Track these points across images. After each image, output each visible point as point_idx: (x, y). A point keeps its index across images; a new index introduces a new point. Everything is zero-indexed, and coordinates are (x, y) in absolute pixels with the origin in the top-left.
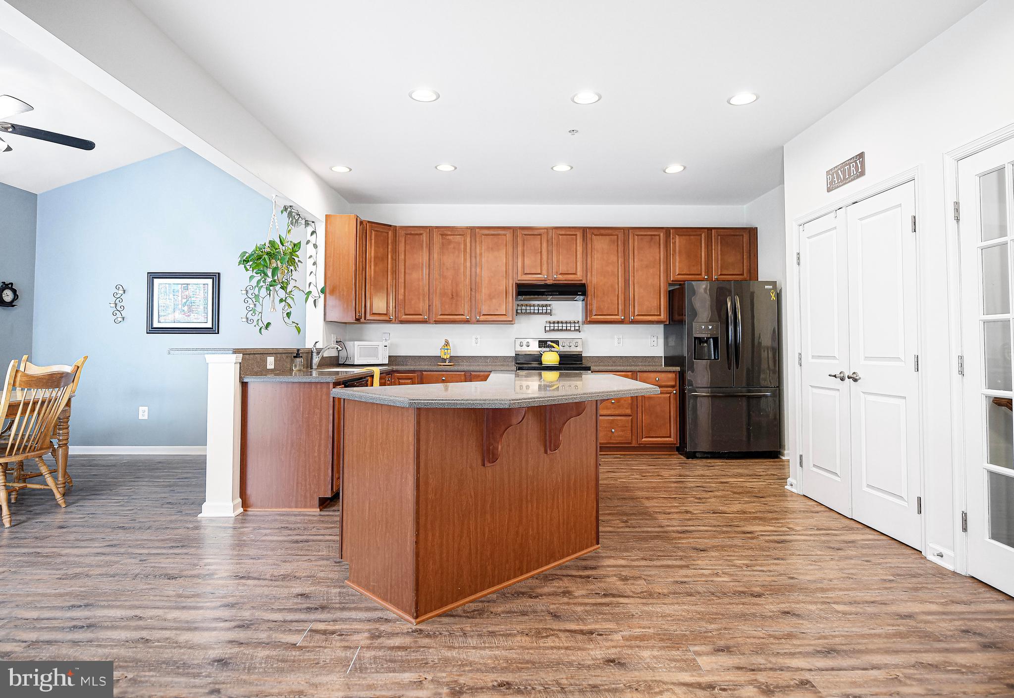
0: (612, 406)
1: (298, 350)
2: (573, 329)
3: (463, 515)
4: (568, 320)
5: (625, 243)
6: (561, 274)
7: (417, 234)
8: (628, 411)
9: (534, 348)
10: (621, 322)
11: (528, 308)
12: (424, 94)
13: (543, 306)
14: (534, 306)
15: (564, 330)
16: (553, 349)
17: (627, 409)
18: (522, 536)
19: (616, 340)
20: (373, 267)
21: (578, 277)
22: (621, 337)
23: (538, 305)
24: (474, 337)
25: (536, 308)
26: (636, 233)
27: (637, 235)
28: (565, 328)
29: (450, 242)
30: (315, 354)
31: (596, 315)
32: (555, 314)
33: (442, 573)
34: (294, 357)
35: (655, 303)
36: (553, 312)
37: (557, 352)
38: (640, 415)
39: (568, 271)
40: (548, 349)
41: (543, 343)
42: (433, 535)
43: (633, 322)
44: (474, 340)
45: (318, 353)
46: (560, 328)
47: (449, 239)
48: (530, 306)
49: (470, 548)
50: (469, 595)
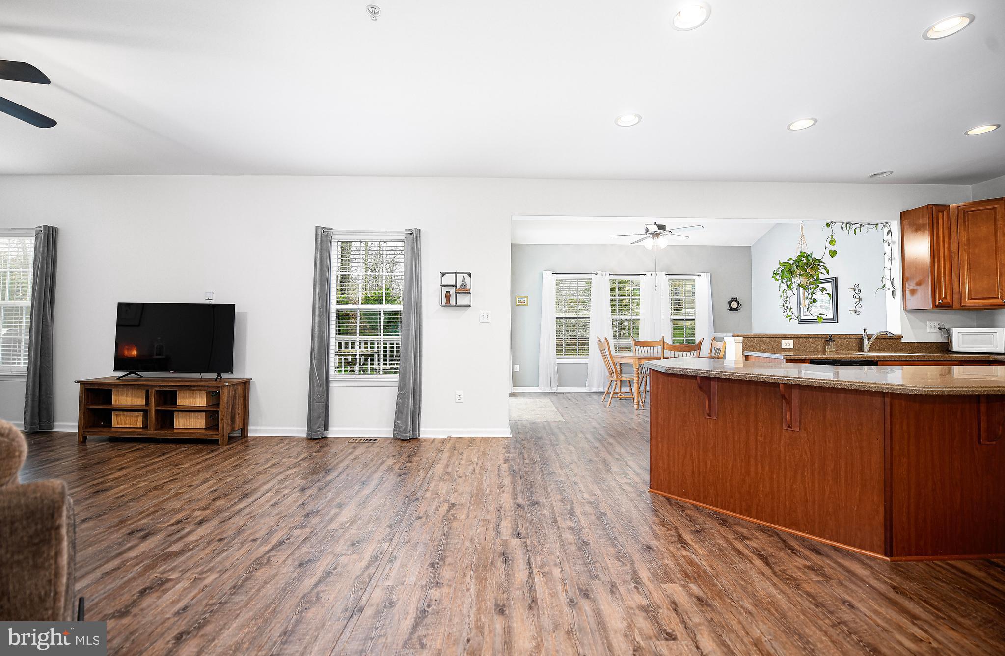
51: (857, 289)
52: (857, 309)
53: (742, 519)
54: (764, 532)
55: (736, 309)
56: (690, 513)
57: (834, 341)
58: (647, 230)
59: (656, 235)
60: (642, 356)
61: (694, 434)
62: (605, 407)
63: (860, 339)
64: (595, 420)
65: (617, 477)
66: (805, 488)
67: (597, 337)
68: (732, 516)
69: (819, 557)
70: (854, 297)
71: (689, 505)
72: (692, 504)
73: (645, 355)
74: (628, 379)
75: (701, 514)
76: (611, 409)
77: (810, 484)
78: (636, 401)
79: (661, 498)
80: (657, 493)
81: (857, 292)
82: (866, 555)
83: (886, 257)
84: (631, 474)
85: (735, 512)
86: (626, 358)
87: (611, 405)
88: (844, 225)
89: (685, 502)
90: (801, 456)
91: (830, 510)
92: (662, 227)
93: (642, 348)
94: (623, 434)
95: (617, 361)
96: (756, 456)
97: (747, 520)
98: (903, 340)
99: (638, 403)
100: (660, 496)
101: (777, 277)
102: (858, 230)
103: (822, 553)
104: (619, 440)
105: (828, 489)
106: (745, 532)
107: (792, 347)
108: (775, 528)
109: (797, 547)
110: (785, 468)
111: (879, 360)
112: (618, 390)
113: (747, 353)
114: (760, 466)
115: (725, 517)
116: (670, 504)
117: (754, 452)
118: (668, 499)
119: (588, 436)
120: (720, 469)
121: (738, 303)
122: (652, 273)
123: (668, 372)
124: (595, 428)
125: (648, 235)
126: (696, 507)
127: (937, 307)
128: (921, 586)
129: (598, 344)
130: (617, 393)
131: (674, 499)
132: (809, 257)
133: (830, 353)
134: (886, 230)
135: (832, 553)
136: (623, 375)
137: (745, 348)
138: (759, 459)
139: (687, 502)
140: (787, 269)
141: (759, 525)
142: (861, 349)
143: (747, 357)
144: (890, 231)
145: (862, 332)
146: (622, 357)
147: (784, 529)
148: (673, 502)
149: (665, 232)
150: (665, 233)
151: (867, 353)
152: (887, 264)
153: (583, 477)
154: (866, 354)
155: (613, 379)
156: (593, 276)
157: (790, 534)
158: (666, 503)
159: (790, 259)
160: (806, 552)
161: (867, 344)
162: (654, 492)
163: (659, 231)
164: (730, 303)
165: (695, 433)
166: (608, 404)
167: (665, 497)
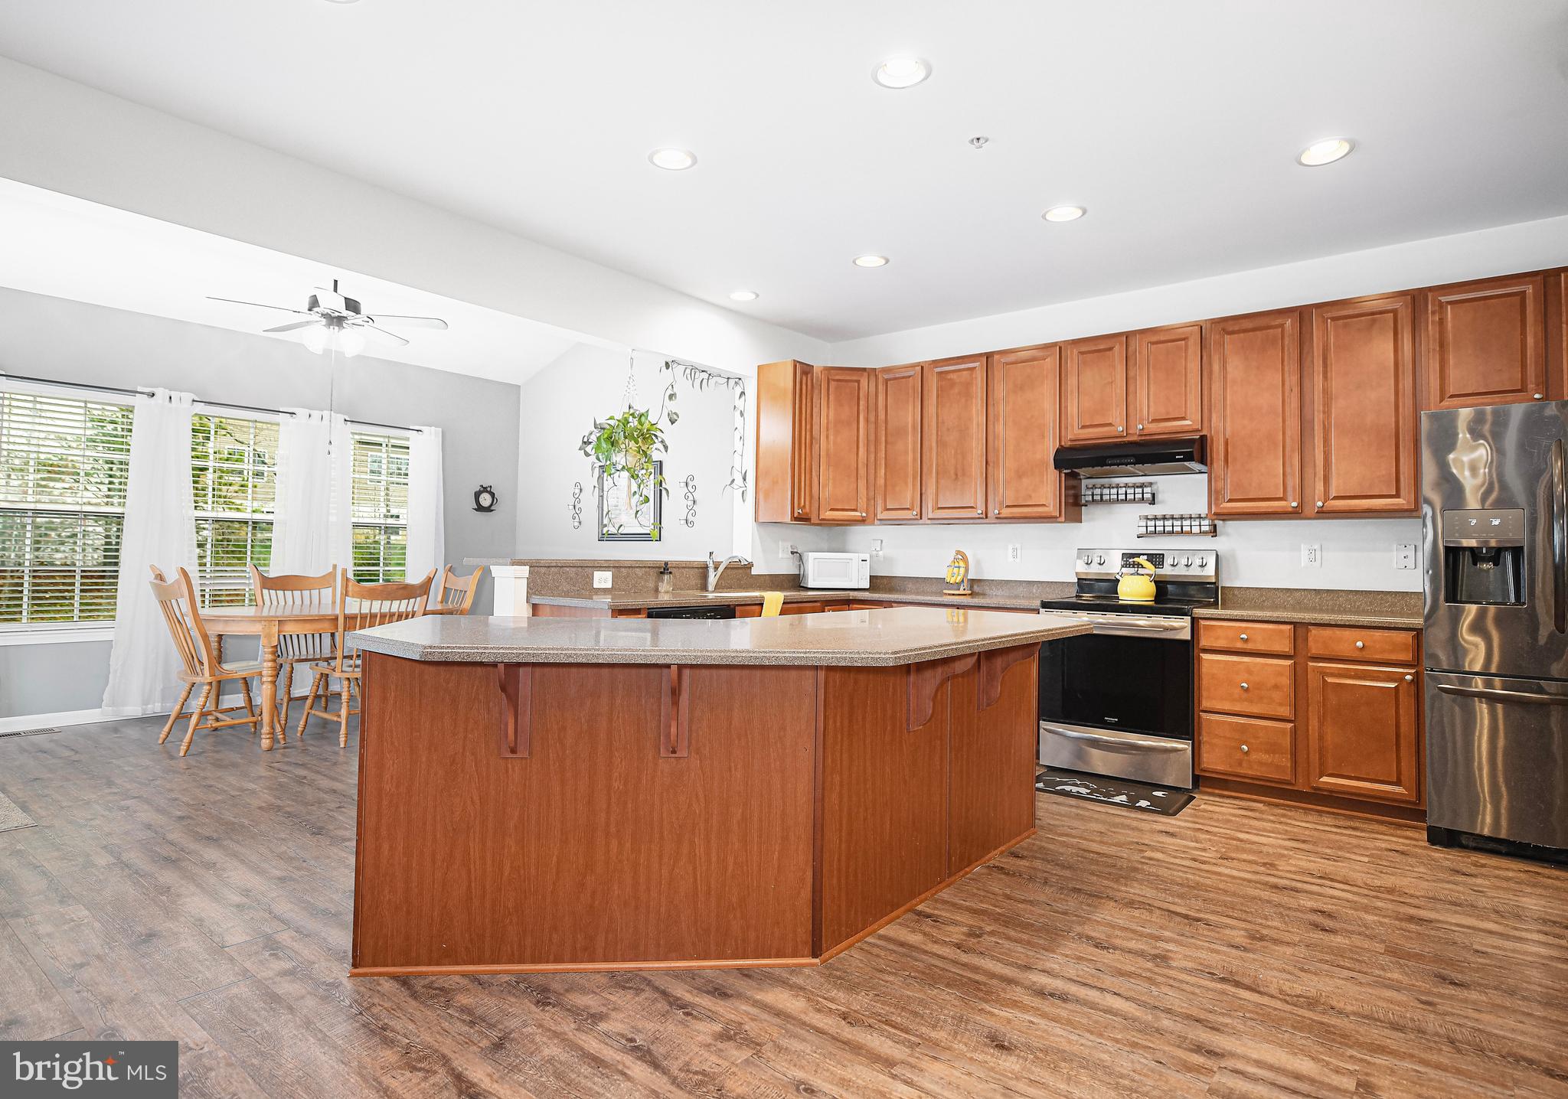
0: (1245, 695)
1: (666, 564)
2: (1196, 530)
3: (454, 829)
4: (1186, 512)
5: (1303, 340)
6: (1154, 421)
7: (903, 378)
8: (1285, 711)
9: (1114, 566)
10: (1295, 514)
11: (1106, 491)
12: (672, 158)
13: (1135, 486)
14: (1118, 487)
15: (1177, 533)
16: (1141, 571)
17: (1281, 704)
18: (594, 893)
19: (1304, 554)
20: (831, 437)
21: (1188, 424)
22: (1316, 547)
23: (1126, 486)
24: (1010, 547)
25: (1122, 491)
26: (1329, 315)
27: (1333, 319)
28: (1179, 529)
29: (953, 384)
30: (711, 571)
31: (1230, 501)
32: (1162, 502)
33: (408, 913)
34: (661, 573)
35: (1387, 468)
36: (1159, 497)
37: (1151, 576)
38: (1314, 723)
39: (1168, 413)
40: (1132, 570)
41: (1130, 559)
42: (391, 847)
43: (1323, 514)
44: (1010, 551)
45: (716, 568)
46: (1167, 529)
47: (951, 379)
48: (1110, 487)
49: (469, 887)
50: (465, 963)
51: (691, 484)
52: (690, 518)
53: (575, 971)
54: (624, 988)
55: (489, 509)
56: (464, 1000)
57: (670, 573)
58: (314, 303)
59: (335, 320)
60: (288, 612)
61: (473, 802)
62: (172, 757)
63: (704, 568)
64: (147, 801)
65: (248, 965)
66: (695, 868)
67: (152, 567)
68: (555, 972)
69: (728, 1003)
70: (686, 498)
71: (457, 978)
72: (464, 975)
73: (296, 612)
74: (244, 674)
75: (490, 994)
76: (192, 761)
77: (703, 860)
78: (266, 729)
79: (387, 985)
80: (373, 974)
81: (690, 488)
82: (787, 966)
83: (737, 435)
84: (289, 942)
85: (562, 961)
86: (237, 620)
87: (193, 750)
88: (688, 371)
89: (448, 974)
90: (690, 805)
91: (734, 900)
92: (352, 305)
93: (281, 593)
94: (243, 826)
95: (213, 630)
96: (608, 825)
97: (585, 971)
98: (754, 572)
99: (273, 732)
100: (382, 980)
101: (589, 449)
102: (705, 381)
103: (730, 992)
104: (237, 848)
105: (731, 860)
106: (591, 1003)
107: (609, 585)
108: (640, 969)
109: (688, 997)
110: (662, 838)
111: (738, 605)
112: (210, 706)
113: (536, 600)
114: (614, 843)
115: (540, 980)
116: (414, 995)
117: (603, 815)
118: (404, 981)
119: (134, 856)
120: (533, 871)
121: (493, 495)
122: (312, 412)
123: (430, 658)
124: (149, 827)
125: (314, 316)
126: (474, 978)
127: (796, 519)
128: (871, 994)
129: (156, 587)
130: (209, 713)
131: (420, 975)
132: (643, 419)
133: (666, 596)
134: (738, 390)
135: (742, 985)
136: (226, 666)
137: (533, 588)
138: (613, 829)
139: (451, 974)
140: (606, 436)
141: (612, 974)
142: (704, 588)
143: (535, 607)
144: (743, 393)
145: (705, 558)
146: (228, 620)
147: (657, 965)
148: (419, 985)
149: (359, 319)
150: (359, 321)
151: (713, 592)
152: (738, 445)
153: (135, 999)
154: (712, 596)
155: (198, 680)
156: (138, 401)
157: (668, 972)
158: (403, 994)
159: (611, 418)
160: (705, 1001)
161: (713, 579)
162: (365, 975)
163: (345, 313)
164: (477, 495)
165: (476, 798)
166: (183, 748)
167: (394, 977)
